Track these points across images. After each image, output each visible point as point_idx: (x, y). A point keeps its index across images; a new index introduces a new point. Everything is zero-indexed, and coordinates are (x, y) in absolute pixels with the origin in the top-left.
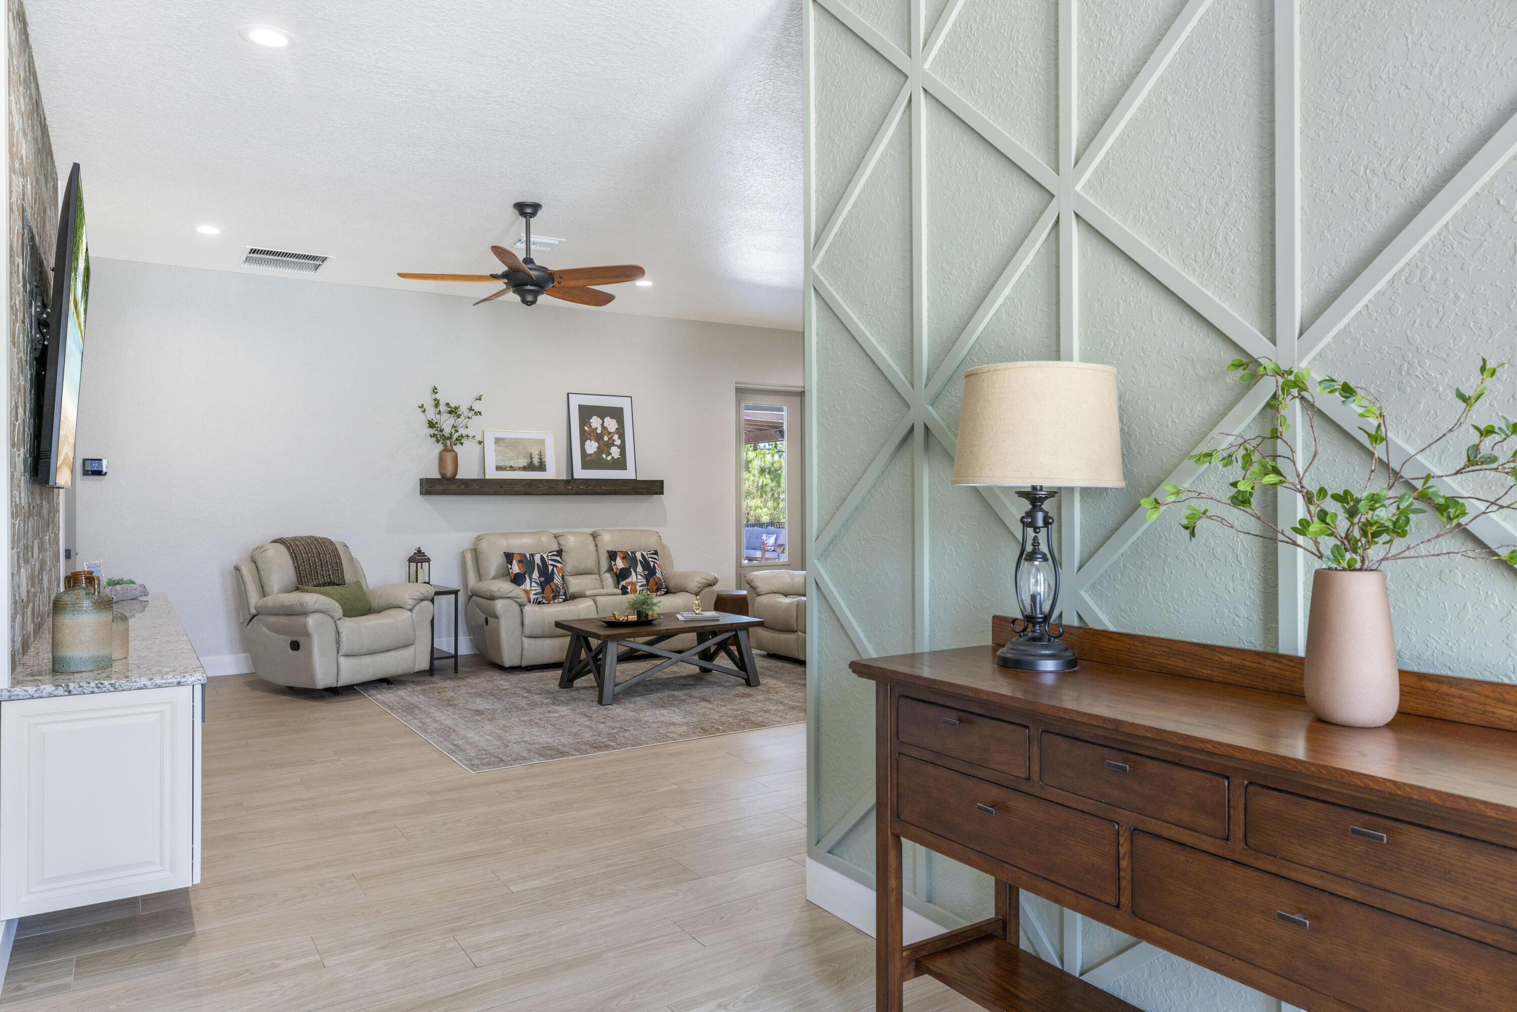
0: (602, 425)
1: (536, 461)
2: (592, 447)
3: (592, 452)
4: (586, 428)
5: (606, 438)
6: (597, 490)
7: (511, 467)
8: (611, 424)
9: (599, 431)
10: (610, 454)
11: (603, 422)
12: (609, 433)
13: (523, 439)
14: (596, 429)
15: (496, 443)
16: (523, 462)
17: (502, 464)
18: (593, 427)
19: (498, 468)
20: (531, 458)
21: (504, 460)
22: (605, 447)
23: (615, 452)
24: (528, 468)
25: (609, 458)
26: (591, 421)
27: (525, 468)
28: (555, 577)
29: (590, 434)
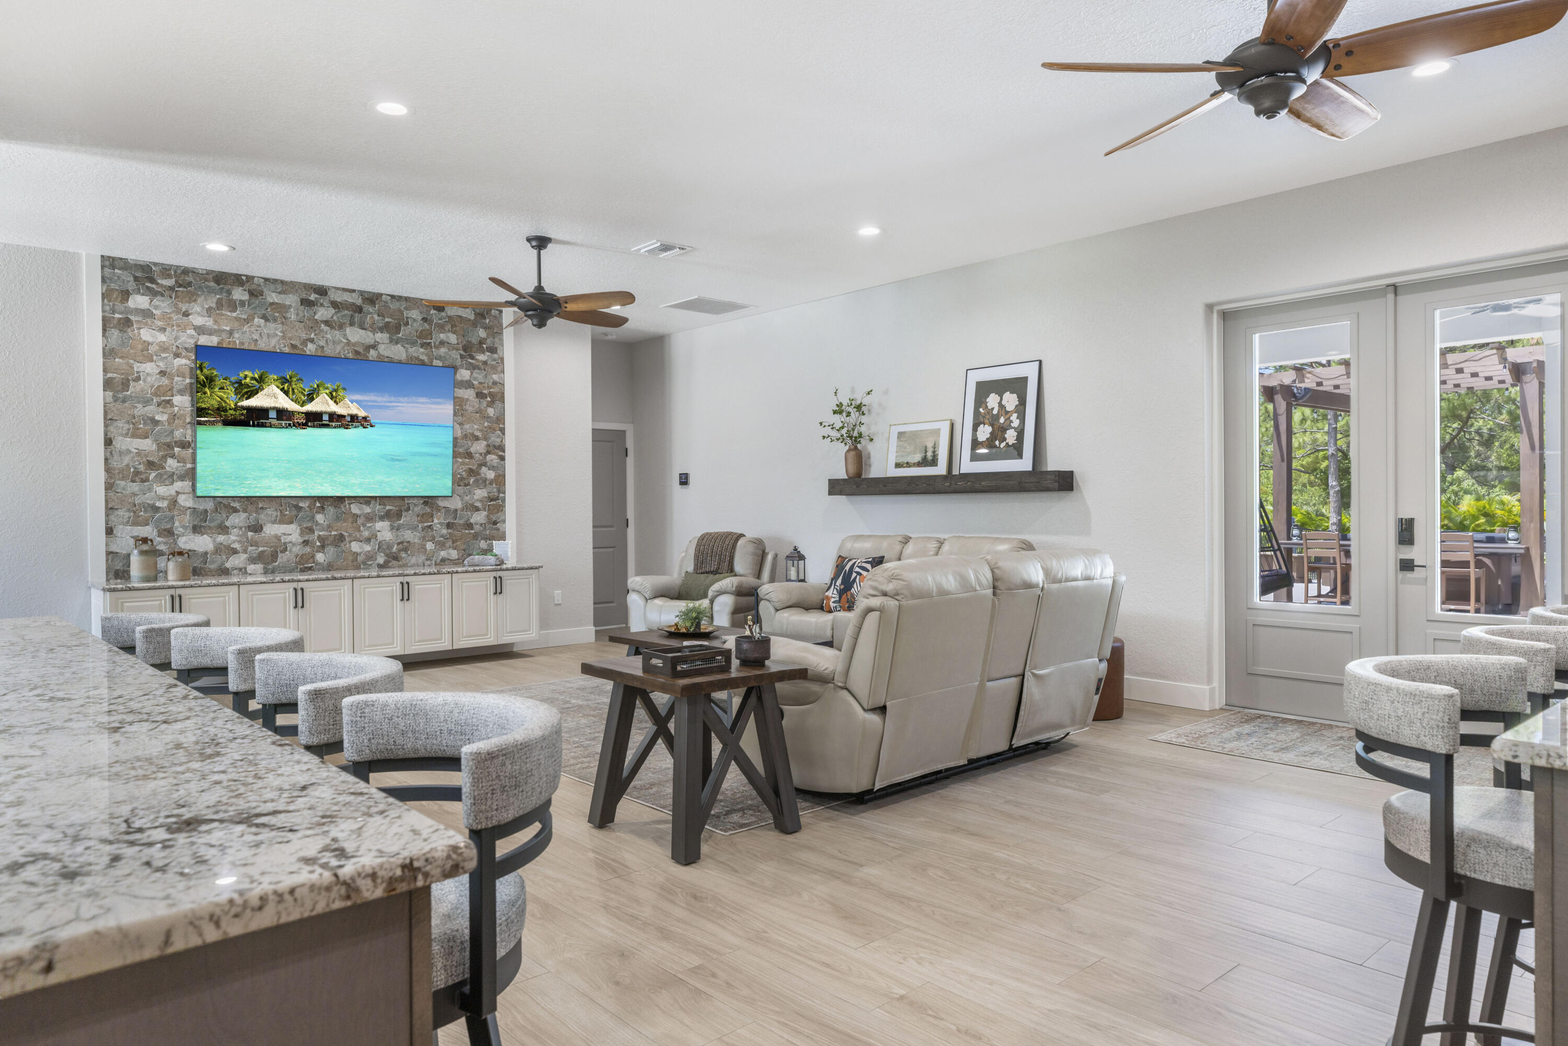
0: (1000, 404)
1: (929, 454)
2: (984, 432)
3: (984, 439)
4: (981, 410)
5: (1002, 420)
6: (977, 486)
7: (907, 463)
8: (1010, 401)
9: (995, 412)
10: (1005, 439)
11: (1001, 399)
12: (1007, 412)
13: (921, 431)
14: (993, 409)
15: (898, 438)
16: (918, 458)
17: (901, 460)
18: (990, 408)
19: (898, 465)
20: (926, 452)
21: (903, 456)
22: (999, 432)
23: (1011, 436)
24: (922, 463)
25: (1003, 445)
26: (987, 400)
27: (919, 464)
28: (855, 586)
29: (984, 417)
